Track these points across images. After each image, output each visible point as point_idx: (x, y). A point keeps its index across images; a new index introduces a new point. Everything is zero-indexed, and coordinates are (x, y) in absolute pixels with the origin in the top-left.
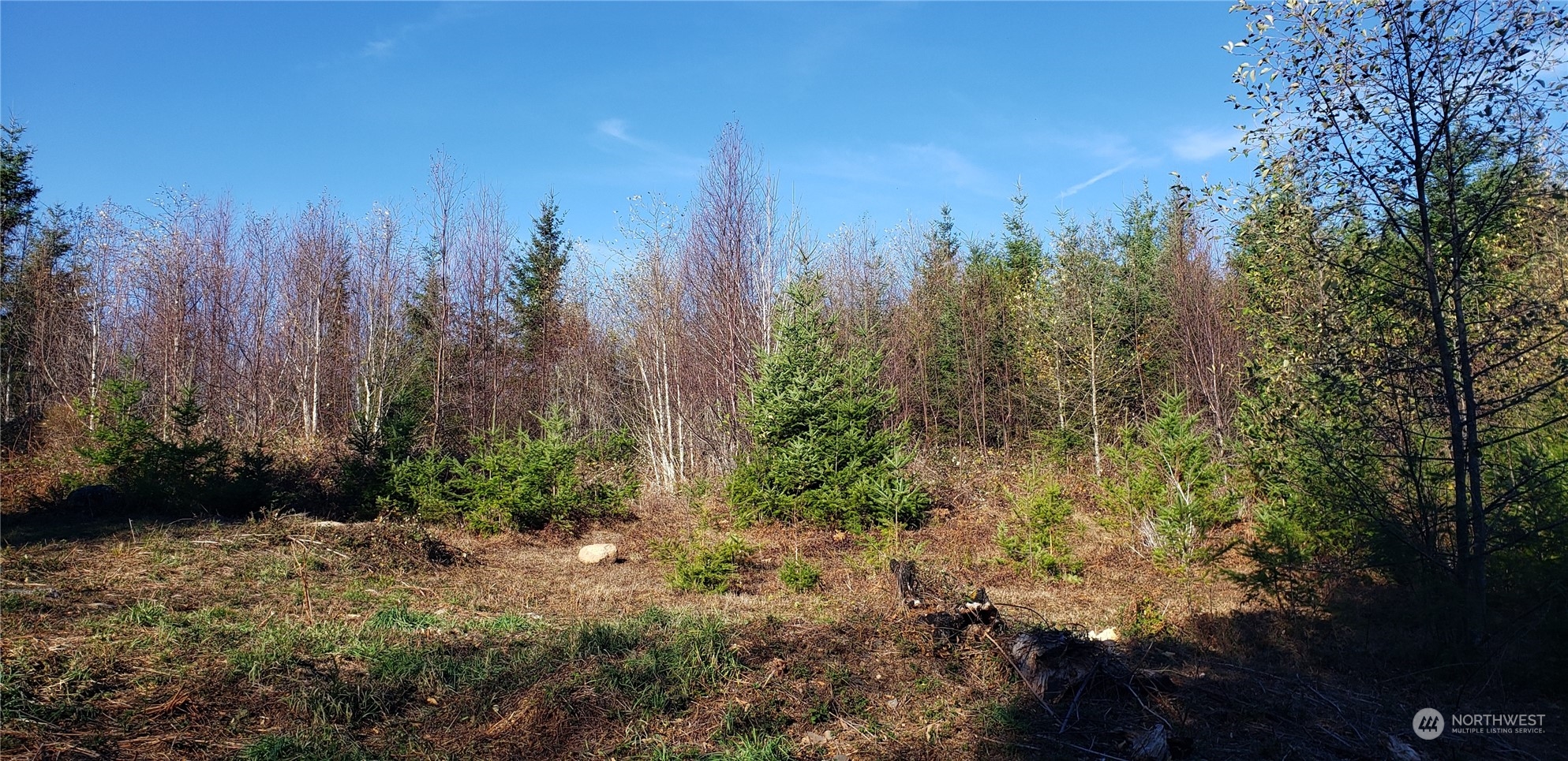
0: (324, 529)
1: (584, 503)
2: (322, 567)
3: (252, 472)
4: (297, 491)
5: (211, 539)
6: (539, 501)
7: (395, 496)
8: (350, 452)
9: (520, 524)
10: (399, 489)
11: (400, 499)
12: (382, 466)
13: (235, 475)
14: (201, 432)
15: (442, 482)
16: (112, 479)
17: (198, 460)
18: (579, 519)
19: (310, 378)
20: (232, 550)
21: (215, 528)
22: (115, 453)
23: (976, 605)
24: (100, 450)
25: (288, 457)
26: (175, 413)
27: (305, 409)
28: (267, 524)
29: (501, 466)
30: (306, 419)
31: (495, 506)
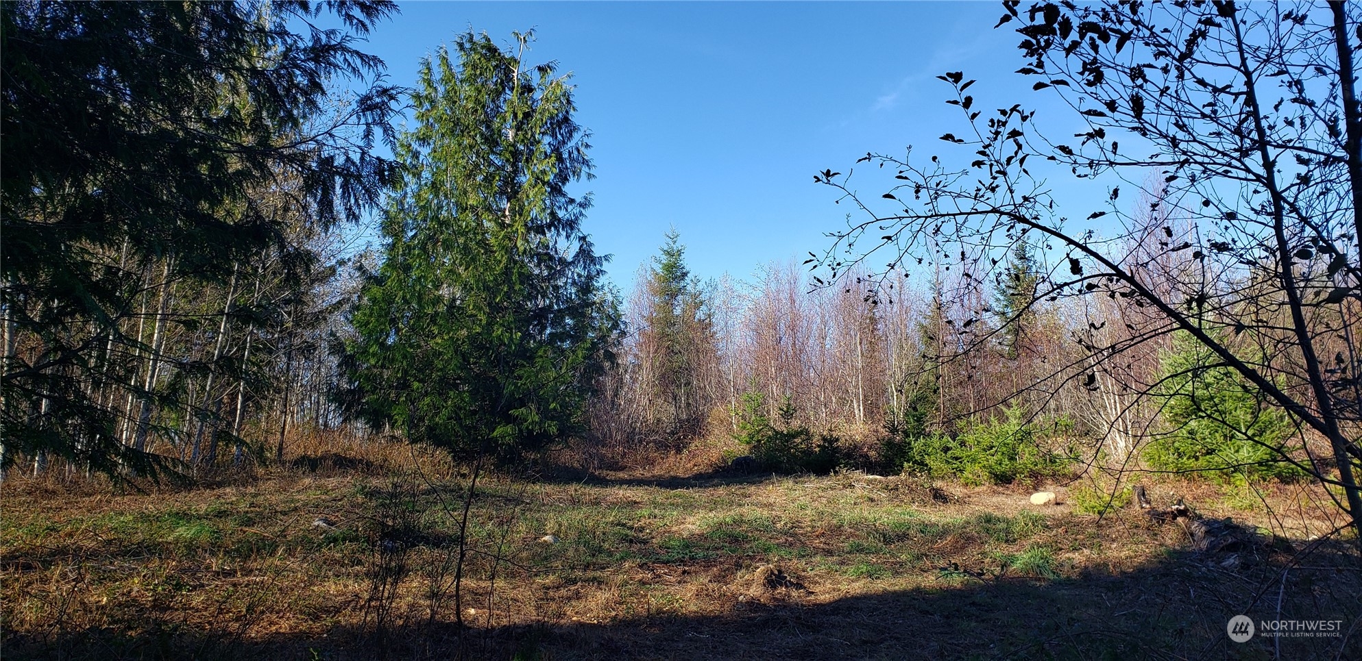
0: (872, 480)
1: (1039, 466)
2: (872, 500)
3: (827, 448)
4: (855, 459)
5: (812, 484)
6: (1007, 465)
7: (915, 462)
8: (884, 433)
9: (996, 480)
10: (918, 458)
11: (919, 464)
12: (905, 442)
13: (817, 449)
14: (796, 424)
15: (946, 453)
16: (751, 453)
17: (796, 440)
18: (1037, 478)
19: (857, 386)
20: (824, 490)
21: (813, 479)
22: (751, 437)
23: (1176, 506)
24: (744, 435)
25: (847, 438)
26: (781, 412)
27: (856, 406)
28: (841, 476)
29: (979, 442)
30: (856, 412)
31: (977, 467)
